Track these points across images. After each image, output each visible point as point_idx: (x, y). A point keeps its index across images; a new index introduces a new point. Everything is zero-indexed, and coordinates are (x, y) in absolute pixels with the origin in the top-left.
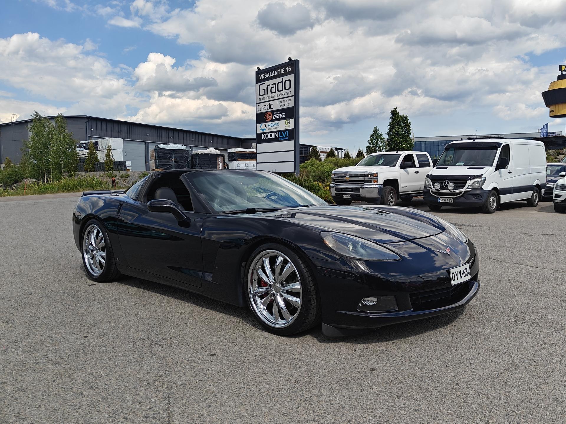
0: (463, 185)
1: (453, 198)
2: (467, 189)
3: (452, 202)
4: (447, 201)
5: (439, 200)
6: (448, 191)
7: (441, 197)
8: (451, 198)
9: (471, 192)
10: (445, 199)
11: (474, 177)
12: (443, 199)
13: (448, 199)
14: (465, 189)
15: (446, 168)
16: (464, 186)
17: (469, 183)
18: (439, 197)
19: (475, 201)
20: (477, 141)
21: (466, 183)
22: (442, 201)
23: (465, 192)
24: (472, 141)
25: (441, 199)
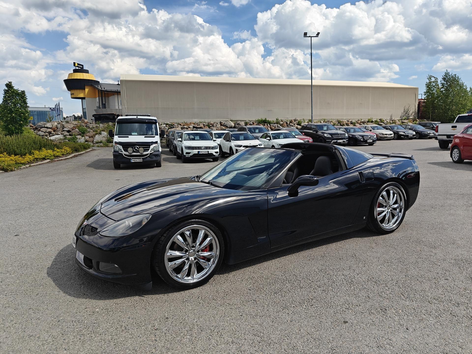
0: (149, 148)
1: (142, 158)
2: (150, 151)
3: (142, 161)
4: (138, 160)
5: (131, 161)
6: (138, 154)
7: (132, 158)
8: (140, 158)
9: (153, 154)
10: (136, 159)
11: (153, 143)
13: (139, 159)
14: (149, 152)
15: (128, 137)
16: (149, 150)
17: (152, 147)
18: (131, 158)
19: (157, 160)
20: (139, 117)
22: (133, 161)
23: (151, 154)
25: (133, 159)
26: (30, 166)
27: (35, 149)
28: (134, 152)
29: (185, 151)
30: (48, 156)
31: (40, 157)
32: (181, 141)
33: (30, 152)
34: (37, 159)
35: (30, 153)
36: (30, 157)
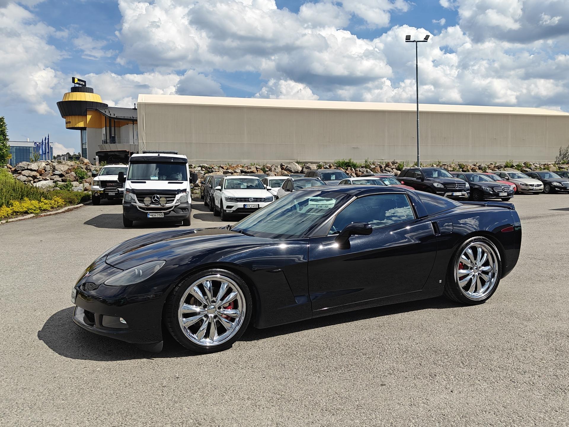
1: (164, 213)
2: (176, 203)
3: (163, 217)
4: (157, 216)
5: (148, 216)
6: (159, 206)
7: (150, 213)
8: (161, 213)
9: (179, 206)
10: (155, 214)
11: (179, 191)
12: (153, 214)
13: (159, 214)
14: (173, 204)
15: (145, 182)
16: (173, 200)
17: (178, 197)
18: (148, 213)
19: (184, 215)
20: (161, 155)
21: (175, 197)
22: (151, 217)
23: (176, 206)
24: (156, 155)
26: (7, 222)
27: (14, 199)
28: (152, 203)
29: (226, 204)
30: (32, 209)
31: (21, 210)
32: (220, 190)
33: (8, 202)
34: (16, 213)
35: (8, 205)
36: (8, 209)
